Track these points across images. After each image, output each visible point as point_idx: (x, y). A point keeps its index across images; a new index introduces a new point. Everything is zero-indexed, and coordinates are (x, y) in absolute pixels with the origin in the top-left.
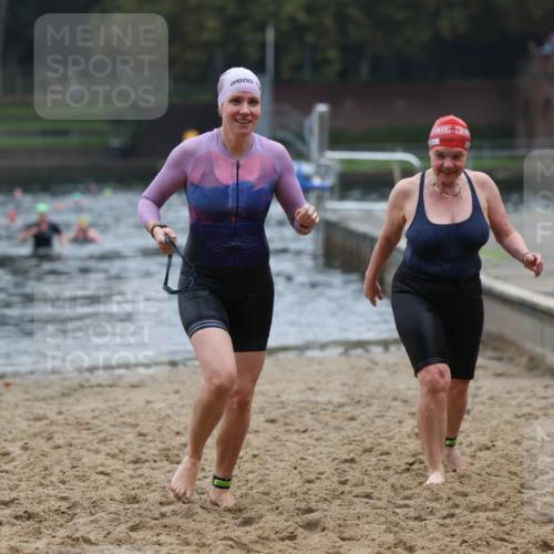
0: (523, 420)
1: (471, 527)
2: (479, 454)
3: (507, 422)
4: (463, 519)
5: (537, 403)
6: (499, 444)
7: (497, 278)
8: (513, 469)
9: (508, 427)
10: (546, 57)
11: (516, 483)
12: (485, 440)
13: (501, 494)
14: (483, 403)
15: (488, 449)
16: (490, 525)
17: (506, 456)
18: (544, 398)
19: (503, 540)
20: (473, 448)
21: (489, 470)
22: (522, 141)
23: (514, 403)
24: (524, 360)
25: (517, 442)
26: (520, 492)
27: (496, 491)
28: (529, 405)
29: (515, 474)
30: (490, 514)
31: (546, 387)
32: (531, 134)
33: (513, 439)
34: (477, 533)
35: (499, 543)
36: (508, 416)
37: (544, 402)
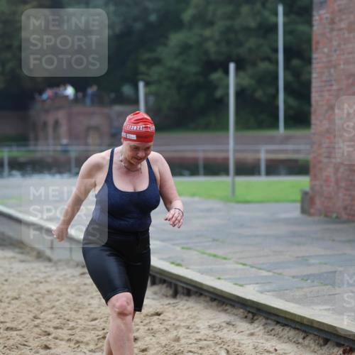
0: (34, 284)
1: (9, 339)
2: (13, 302)
3: (26, 285)
4: (5, 335)
5: (42, 275)
6: (22, 296)
7: (20, 212)
8: (30, 309)
9: (27, 288)
10: (44, 101)
11: (31, 316)
12: (15, 295)
13: (23, 322)
14: (14, 276)
15: (16, 299)
16: (18, 338)
17: (26, 303)
18: (45, 272)
19: (25, 345)
20: (9, 299)
21: (18, 310)
22: (32, 142)
23: (30, 275)
24: (35, 253)
25: (32, 295)
26: (33, 320)
27: (21, 320)
28: (37, 276)
29: (31, 311)
30: (18, 332)
31: (46, 267)
32: (36, 139)
33: (29, 294)
34: (11, 342)
35: (22, 347)
36: (27, 282)
37: (45, 275)
